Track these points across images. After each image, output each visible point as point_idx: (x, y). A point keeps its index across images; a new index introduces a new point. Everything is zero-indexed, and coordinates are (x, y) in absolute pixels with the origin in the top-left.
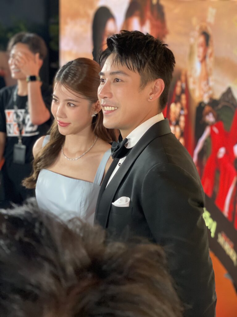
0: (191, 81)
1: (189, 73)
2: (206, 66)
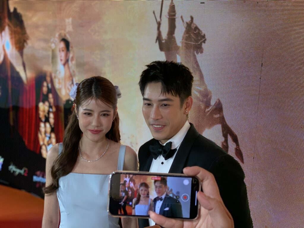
0: (56, 81)
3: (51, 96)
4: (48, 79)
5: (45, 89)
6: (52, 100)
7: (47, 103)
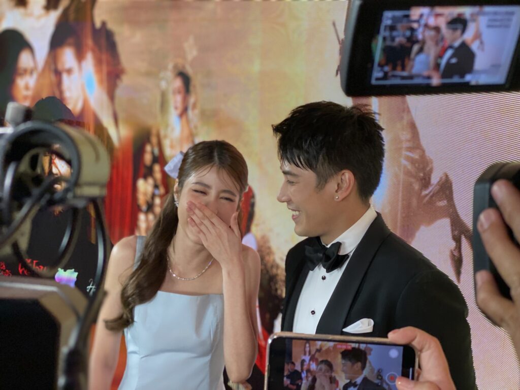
0: (166, 144)
1: (162, 133)
2: (188, 122)
3: (157, 168)
4: (154, 140)
5: (148, 158)
6: (158, 175)
7: (150, 181)
